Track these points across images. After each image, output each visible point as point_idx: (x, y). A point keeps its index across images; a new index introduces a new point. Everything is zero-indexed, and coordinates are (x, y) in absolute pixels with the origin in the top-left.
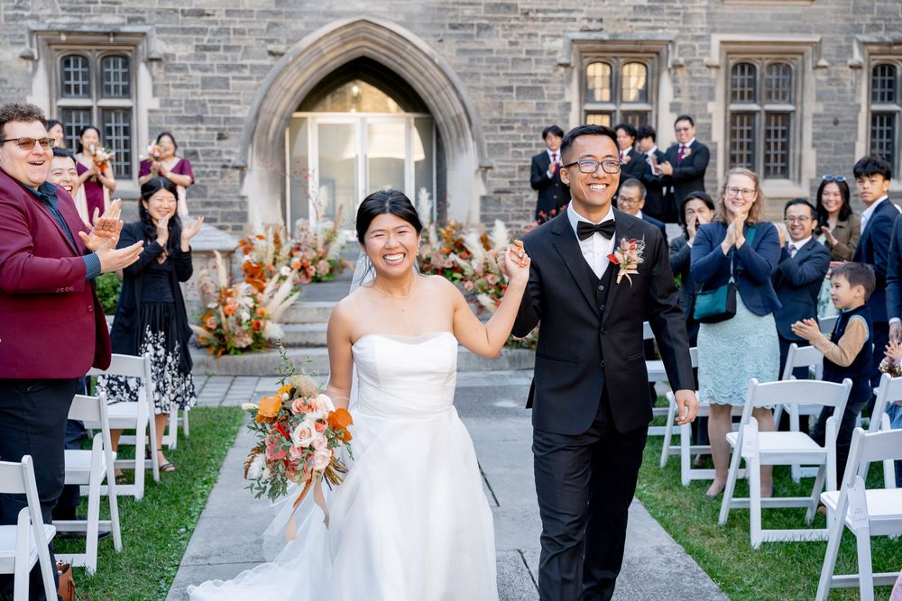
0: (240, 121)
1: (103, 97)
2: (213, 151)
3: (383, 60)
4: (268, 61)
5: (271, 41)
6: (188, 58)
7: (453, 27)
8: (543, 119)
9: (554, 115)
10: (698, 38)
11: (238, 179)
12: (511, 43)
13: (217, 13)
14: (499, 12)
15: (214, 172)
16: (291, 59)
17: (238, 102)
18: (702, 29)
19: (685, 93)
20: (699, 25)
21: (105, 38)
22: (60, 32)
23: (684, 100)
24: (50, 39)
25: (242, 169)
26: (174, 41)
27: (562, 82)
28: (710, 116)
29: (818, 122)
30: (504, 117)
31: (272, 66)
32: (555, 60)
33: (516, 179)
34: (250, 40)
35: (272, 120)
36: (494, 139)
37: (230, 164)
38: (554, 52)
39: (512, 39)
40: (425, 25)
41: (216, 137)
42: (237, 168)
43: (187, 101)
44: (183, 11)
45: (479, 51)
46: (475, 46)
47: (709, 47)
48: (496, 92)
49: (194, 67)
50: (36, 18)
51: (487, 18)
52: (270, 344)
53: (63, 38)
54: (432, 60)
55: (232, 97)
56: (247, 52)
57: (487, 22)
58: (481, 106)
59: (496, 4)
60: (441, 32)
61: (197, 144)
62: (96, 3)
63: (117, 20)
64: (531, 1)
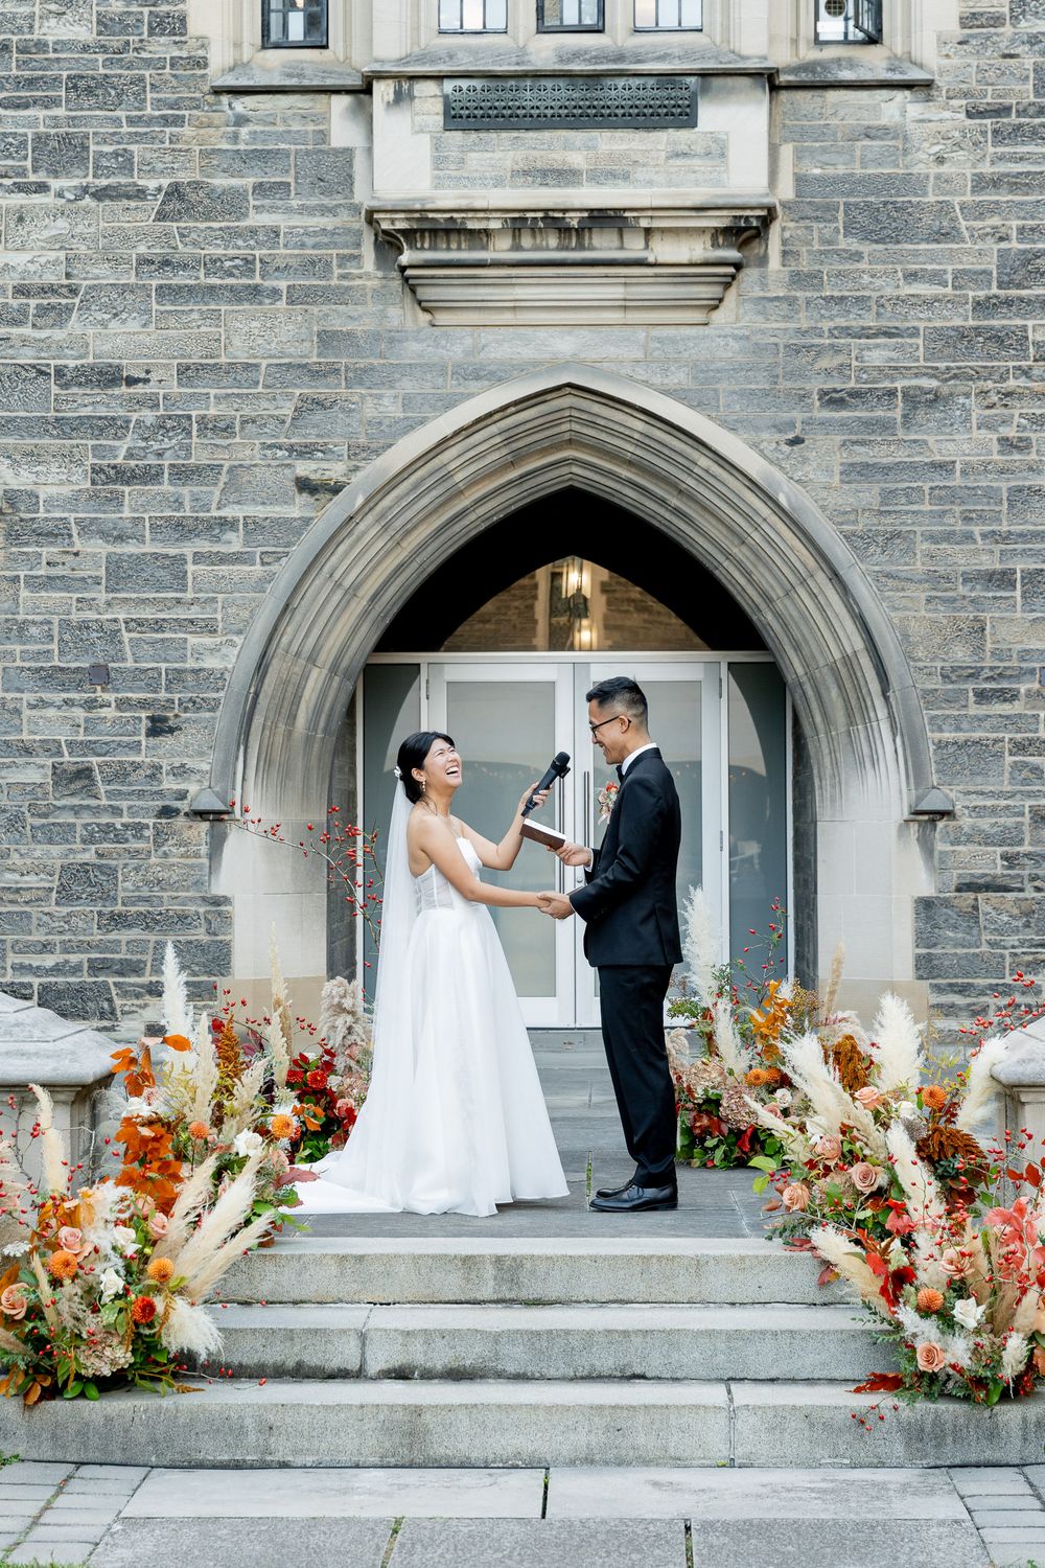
0: (217, 679)
2: (136, 766)
3: (629, 498)
4: (298, 507)
5: (306, 452)
6: (73, 501)
7: (832, 400)
11: (204, 849)
12: (1003, 441)
13: (154, 376)
14: (970, 352)
15: (139, 829)
16: (360, 500)
17: (210, 628)
25: (215, 817)
26: (33, 456)
30: (988, 663)
31: (307, 521)
33: (1026, 848)
34: (245, 450)
35: (305, 677)
36: (958, 729)
37: (184, 806)
39: (1010, 432)
40: (747, 396)
41: (145, 724)
42: (201, 815)
43: (66, 625)
44: (60, 372)
45: (912, 467)
46: (901, 456)
48: (962, 590)
49: (85, 528)
51: (934, 373)
52: (187, 1367)
54: (770, 499)
55: (194, 613)
56: (235, 488)
57: (934, 383)
58: (914, 628)
59: (962, 334)
60: (798, 415)
61: (89, 747)
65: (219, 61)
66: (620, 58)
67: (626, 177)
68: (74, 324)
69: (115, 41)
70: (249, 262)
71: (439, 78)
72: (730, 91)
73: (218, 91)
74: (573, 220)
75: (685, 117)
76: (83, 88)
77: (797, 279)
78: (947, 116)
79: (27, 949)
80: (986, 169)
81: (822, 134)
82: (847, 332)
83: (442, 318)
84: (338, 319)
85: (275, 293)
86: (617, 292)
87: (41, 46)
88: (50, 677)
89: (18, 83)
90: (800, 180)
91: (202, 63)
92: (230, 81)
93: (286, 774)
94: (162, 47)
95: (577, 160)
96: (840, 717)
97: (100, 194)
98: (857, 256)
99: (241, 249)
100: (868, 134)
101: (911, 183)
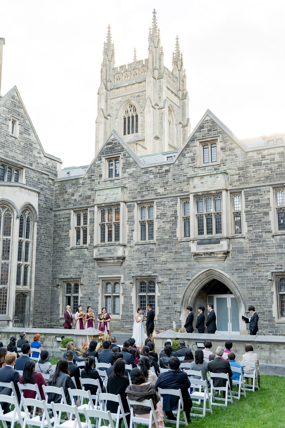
0: (180, 299)
1: (149, 293)
2: (173, 307)
4: (187, 282)
5: (187, 276)
6: (167, 282)
7: (236, 270)
8: (265, 297)
9: (268, 296)
11: (179, 316)
12: (253, 274)
13: (174, 269)
14: (249, 265)
15: (173, 313)
16: (192, 281)
17: (179, 294)
21: (148, 277)
22: (138, 276)
24: (136, 278)
25: (180, 312)
26: (164, 277)
27: (270, 285)
30: (253, 297)
32: (267, 278)
34: (182, 276)
37: (177, 311)
38: (267, 276)
39: (254, 273)
40: (228, 270)
41: (174, 303)
43: (167, 293)
44: (166, 269)
46: (243, 275)
48: (250, 289)
49: (168, 284)
50: (134, 273)
51: (246, 267)
53: (139, 278)
54: (231, 280)
55: (178, 292)
56: (181, 280)
58: (245, 293)
59: (249, 263)
60: (233, 271)
61: (169, 305)
62: (146, 268)
63: (151, 272)
64: (259, 260)
65: (179, 239)
66: (213, 237)
67: (214, 249)
68: (167, 265)
69: (170, 238)
70: (182, 258)
71: (196, 240)
72: (224, 240)
73: (179, 242)
74: (209, 253)
75: (219, 243)
76: (168, 242)
77: (233, 258)
78: (246, 241)
79: (163, 325)
80: (251, 246)
81: (234, 243)
82: (237, 263)
83: (199, 263)
84: (190, 263)
85: (184, 261)
86: (215, 260)
87: (164, 239)
88: (165, 298)
89: (162, 242)
90: (232, 248)
92: (180, 241)
94: (174, 238)
95: (209, 247)
97: (169, 252)
98: (238, 255)
99: (181, 257)
100: (239, 243)
101: (243, 247)
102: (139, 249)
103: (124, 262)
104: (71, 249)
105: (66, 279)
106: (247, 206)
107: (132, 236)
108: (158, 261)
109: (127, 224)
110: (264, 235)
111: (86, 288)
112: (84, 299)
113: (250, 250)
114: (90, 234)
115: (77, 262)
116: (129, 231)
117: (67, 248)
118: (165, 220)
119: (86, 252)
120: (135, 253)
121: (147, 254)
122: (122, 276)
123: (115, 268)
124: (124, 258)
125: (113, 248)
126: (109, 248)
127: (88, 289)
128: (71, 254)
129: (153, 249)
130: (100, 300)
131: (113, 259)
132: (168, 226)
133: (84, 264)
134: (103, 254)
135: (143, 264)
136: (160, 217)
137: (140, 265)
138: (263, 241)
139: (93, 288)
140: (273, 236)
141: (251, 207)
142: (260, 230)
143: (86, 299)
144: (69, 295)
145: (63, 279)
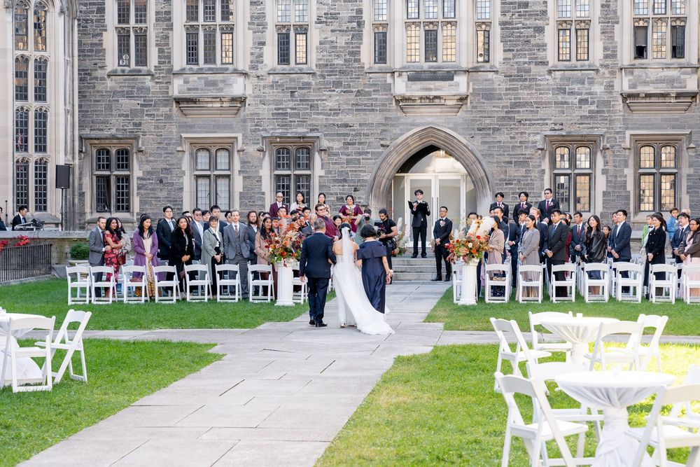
0: (366, 181)
1: (296, 170)
4: (381, 150)
5: (382, 139)
6: (339, 149)
7: (479, 129)
8: (529, 178)
9: (535, 177)
10: (618, 133)
13: (355, 125)
14: (504, 121)
16: (392, 148)
17: (365, 172)
18: (620, 128)
19: (610, 163)
20: (618, 125)
21: (298, 139)
22: (277, 137)
23: (610, 167)
24: (271, 141)
26: (333, 140)
27: (539, 158)
28: (626, 176)
29: (690, 179)
30: (507, 178)
31: (383, 152)
32: (536, 146)
34: (372, 139)
35: (382, 180)
38: (536, 142)
39: (512, 135)
40: (463, 129)
41: (353, 189)
43: (338, 171)
44: (337, 125)
45: (494, 142)
46: (492, 140)
47: (625, 138)
48: (503, 164)
49: (342, 153)
50: (265, 130)
53: (278, 140)
54: (467, 148)
55: (362, 169)
56: (369, 146)
57: (498, 126)
58: (494, 172)
59: (503, 117)
60: (473, 132)
61: (343, 194)
62: (295, 122)
63: (305, 130)
64: (522, 114)
65: (366, 66)
66: (440, 68)
67: (441, 90)
68: (340, 116)
69: (347, 64)
70: (372, 104)
71: (407, 72)
72: (460, 74)
73: (366, 73)
74: (431, 97)
75: (452, 79)
76: (342, 72)
77: (473, 107)
78: (501, 77)
80: (508, 87)
81: (478, 80)
82: (482, 117)
83: (407, 114)
84: (388, 115)
85: (377, 110)
86: (440, 110)
87: (334, 65)
88: (336, 181)
89: (330, 71)
90: (473, 89)
91: (364, 67)
92: (369, 71)
93: (379, 197)
94: (356, 65)
95: (432, 87)
96: (481, 188)
97: (344, 92)
98: (484, 103)
99: (371, 102)
100: (486, 80)
101: (494, 89)
102: (278, 82)
103: (242, 109)
104: (109, 76)
105: (98, 139)
106: (504, 13)
107: (261, 56)
108: (320, 108)
109: (249, 29)
110: (535, 69)
111: (151, 159)
112: (148, 182)
113: (507, 94)
114: (157, 45)
115: (126, 104)
116: (254, 43)
117: (99, 71)
118: (335, 26)
119: (148, 82)
120: (267, 90)
121: (296, 93)
122: (240, 136)
123: (222, 120)
124: (242, 100)
125: (221, 78)
126: (211, 77)
127: (156, 161)
128: (109, 85)
129: (309, 84)
130: (187, 182)
131: (221, 101)
132: (342, 40)
133: (145, 109)
134: (197, 89)
135: (287, 113)
136: (325, 20)
137: (280, 115)
138: (530, 80)
139: (168, 158)
140: (550, 72)
141: (513, 15)
142: (527, 60)
143: (151, 182)
144: (107, 173)
145: (92, 139)
